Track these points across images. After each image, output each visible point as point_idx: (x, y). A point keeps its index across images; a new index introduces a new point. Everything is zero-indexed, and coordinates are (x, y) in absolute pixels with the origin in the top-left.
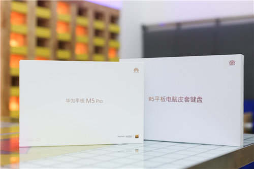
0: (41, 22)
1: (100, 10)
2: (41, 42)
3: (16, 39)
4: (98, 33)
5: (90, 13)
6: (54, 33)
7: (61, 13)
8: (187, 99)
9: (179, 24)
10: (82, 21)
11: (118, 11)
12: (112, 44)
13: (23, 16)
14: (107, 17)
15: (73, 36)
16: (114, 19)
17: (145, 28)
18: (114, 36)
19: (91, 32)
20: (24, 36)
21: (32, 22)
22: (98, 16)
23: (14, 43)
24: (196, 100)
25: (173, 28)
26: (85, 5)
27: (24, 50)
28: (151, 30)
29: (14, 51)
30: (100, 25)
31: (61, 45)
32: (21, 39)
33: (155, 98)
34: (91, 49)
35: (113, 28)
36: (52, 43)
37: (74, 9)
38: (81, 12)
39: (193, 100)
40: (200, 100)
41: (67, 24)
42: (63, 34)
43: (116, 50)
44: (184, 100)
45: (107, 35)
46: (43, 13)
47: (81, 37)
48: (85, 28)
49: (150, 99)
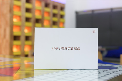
0: (28, 10)
1: (56, 4)
2: (28, 20)
3: (16, 18)
4: (54, 15)
5: (51, 6)
6: (34, 15)
7: (37, 6)
8: (72, 49)
9: (93, 11)
10: (47, 10)
11: (64, 5)
12: (61, 20)
13: (19, 7)
14: (59, 8)
15: (43, 16)
16: (62, 9)
17: (77, 13)
18: (62, 16)
19: (51, 15)
20: (20, 17)
21: (24, 10)
22: (55, 7)
23: (15, 20)
24: (77, 49)
25: (90, 13)
26: (49, 2)
27: (20, 23)
28: (80, 14)
29: (15, 24)
30: (55, 11)
31: (37, 21)
32: (18, 18)
33: (55, 48)
34: (51, 23)
35: (62, 13)
36: (33, 20)
37: (43, 4)
38: (47, 5)
39: (75, 49)
40: (79, 48)
41: (40, 11)
42: (38, 16)
43: (63, 23)
44: (71, 49)
45: (59, 16)
46: (29, 6)
47: (47, 17)
48: (48, 13)
49: (53, 48)
